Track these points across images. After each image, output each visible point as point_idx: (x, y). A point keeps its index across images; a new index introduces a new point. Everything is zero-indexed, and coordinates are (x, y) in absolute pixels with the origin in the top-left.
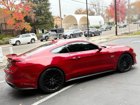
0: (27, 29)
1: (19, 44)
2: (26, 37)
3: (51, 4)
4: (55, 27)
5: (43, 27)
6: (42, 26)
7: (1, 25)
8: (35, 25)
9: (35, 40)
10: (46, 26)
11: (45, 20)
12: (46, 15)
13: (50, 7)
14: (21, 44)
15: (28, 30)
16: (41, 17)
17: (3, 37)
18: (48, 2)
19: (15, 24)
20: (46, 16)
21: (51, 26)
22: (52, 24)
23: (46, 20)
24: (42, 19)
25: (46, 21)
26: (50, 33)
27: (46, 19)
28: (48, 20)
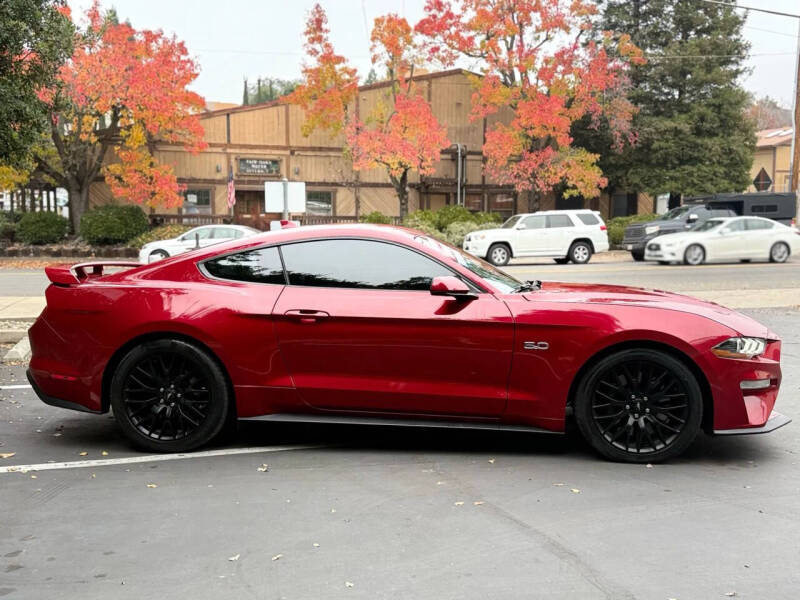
0: (574, 187)
1: (502, 261)
2: (548, 226)
3: (747, 47)
4: (756, 182)
5: (672, 178)
6: (672, 173)
7: (463, 157)
8: (631, 165)
9: (592, 251)
10: (691, 174)
11: (692, 138)
12: (703, 110)
13: (744, 64)
14: (511, 261)
15: (583, 191)
16: (673, 125)
17: (454, 218)
18: (734, 37)
19: (520, 159)
20: (702, 119)
21: (727, 175)
22: (735, 165)
23: (699, 141)
24: (677, 132)
25: (696, 146)
26: (693, 216)
27: (698, 132)
28: (708, 141)
